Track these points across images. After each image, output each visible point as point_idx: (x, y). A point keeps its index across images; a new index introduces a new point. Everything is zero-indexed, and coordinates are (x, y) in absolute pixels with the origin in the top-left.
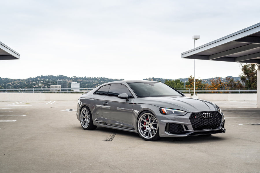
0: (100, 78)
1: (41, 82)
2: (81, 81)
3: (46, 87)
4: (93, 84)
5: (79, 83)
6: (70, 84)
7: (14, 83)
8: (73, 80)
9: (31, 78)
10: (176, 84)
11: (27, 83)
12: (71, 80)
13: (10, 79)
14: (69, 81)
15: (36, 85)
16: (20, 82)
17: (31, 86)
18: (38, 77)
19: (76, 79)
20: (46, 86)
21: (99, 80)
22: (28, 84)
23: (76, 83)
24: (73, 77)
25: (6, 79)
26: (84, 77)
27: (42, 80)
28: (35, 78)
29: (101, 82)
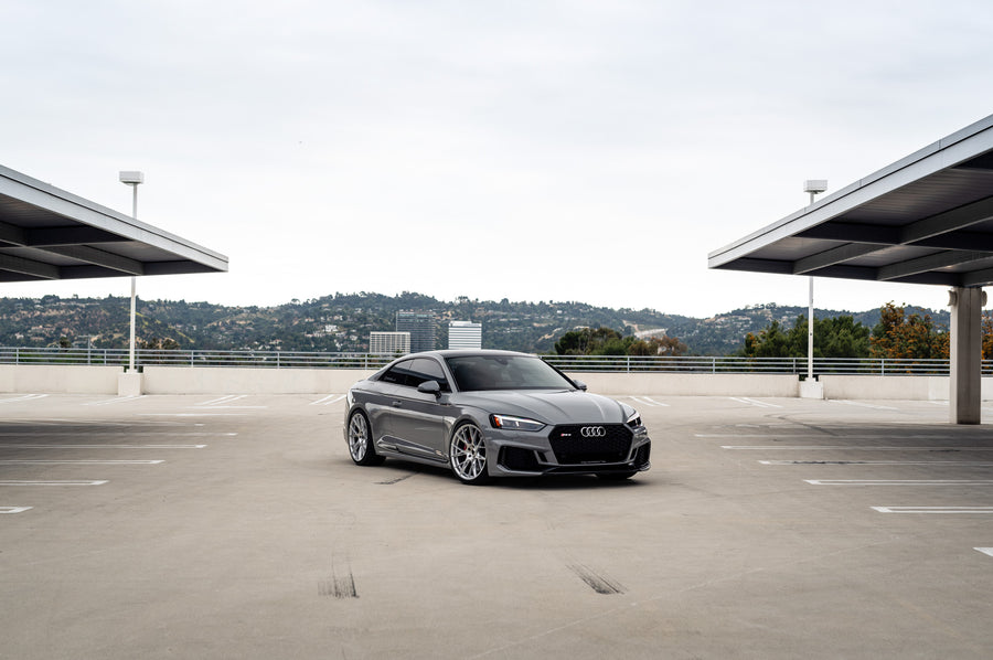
0: (561, 305)
1: (336, 318)
2: (488, 317)
3: (354, 338)
4: (534, 328)
5: (480, 325)
6: (446, 326)
7: (233, 323)
8: (457, 314)
9: (297, 303)
10: (838, 333)
11: (280, 321)
12: (449, 313)
13: (217, 306)
14: (442, 316)
15: (316, 330)
16: (257, 320)
17: (296, 333)
18: (323, 300)
19: (466, 309)
20: (353, 333)
21: (559, 312)
22: (287, 328)
23: (469, 323)
24: (458, 302)
25: (205, 305)
26: (498, 301)
27: (340, 313)
28: (313, 304)
29: (567, 319)
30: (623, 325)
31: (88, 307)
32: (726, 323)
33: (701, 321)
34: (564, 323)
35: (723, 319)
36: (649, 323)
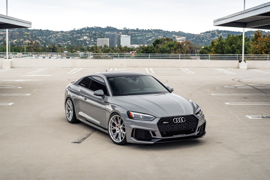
0: (154, 30)
1: (87, 34)
2: (132, 34)
3: (92, 40)
4: (146, 37)
5: (130, 36)
6: (120, 37)
7: (56, 36)
8: (123, 33)
9: (75, 30)
10: (240, 40)
11: (70, 35)
12: (121, 33)
13: (51, 31)
14: (118, 34)
15: (81, 38)
16: (63, 35)
17: (75, 39)
18: (83, 29)
19: (126, 32)
20: (92, 39)
21: (154, 32)
22: (72, 37)
23: (127, 36)
24: (123, 29)
25: (48, 30)
26: (135, 29)
27: (88, 33)
28: (80, 30)
29: (156, 34)
30: (172, 36)
32: (204, 35)
33: (196, 35)
34: (155, 36)
35: (203, 34)
36: (181, 35)
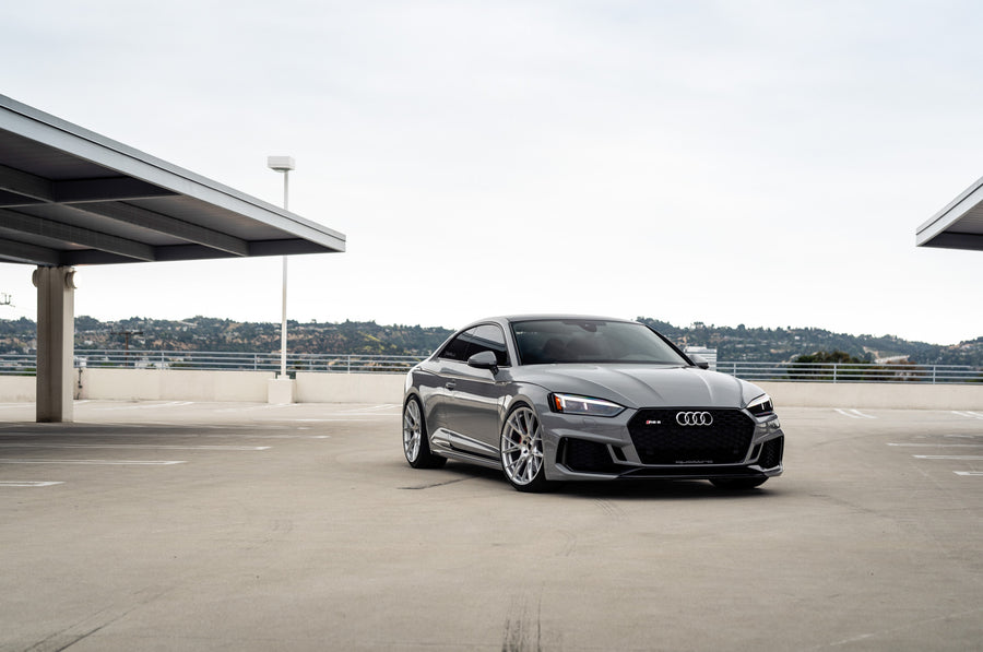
0: (798, 332)
2: (724, 343)
4: (771, 354)
5: (715, 351)
8: (692, 340)
12: (684, 339)
14: (677, 342)
19: (702, 335)
21: (797, 338)
23: (705, 348)
24: (694, 327)
25: (440, 330)
26: (735, 327)
29: (805, 345)
30: (862, 352)
31: (326, 332)
32: (971, 350)
33: (945, 348)
34: (802, 350)
35: (968, 346)
36: (892, 350)
